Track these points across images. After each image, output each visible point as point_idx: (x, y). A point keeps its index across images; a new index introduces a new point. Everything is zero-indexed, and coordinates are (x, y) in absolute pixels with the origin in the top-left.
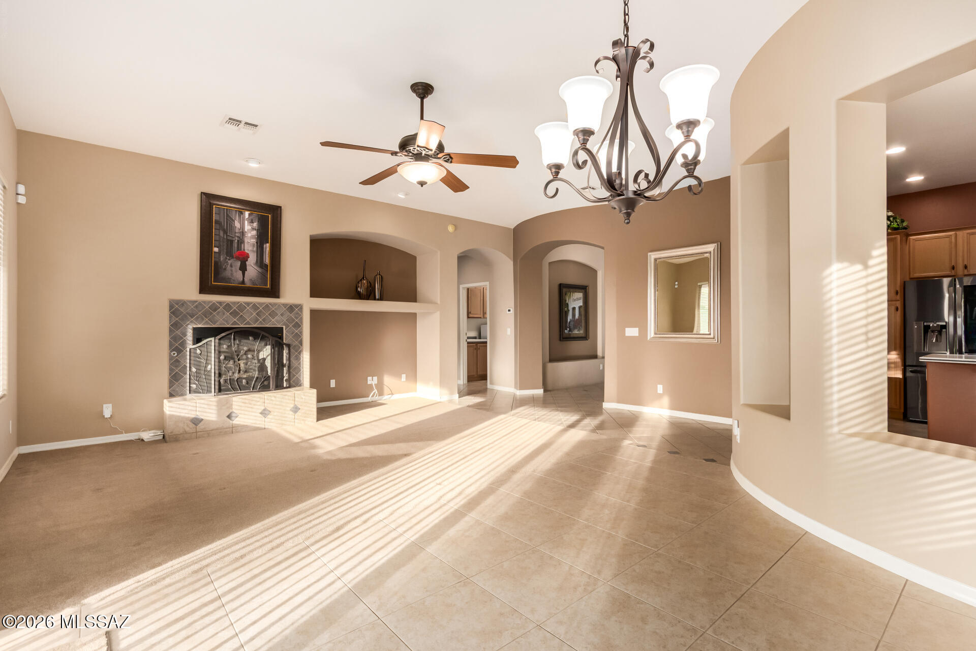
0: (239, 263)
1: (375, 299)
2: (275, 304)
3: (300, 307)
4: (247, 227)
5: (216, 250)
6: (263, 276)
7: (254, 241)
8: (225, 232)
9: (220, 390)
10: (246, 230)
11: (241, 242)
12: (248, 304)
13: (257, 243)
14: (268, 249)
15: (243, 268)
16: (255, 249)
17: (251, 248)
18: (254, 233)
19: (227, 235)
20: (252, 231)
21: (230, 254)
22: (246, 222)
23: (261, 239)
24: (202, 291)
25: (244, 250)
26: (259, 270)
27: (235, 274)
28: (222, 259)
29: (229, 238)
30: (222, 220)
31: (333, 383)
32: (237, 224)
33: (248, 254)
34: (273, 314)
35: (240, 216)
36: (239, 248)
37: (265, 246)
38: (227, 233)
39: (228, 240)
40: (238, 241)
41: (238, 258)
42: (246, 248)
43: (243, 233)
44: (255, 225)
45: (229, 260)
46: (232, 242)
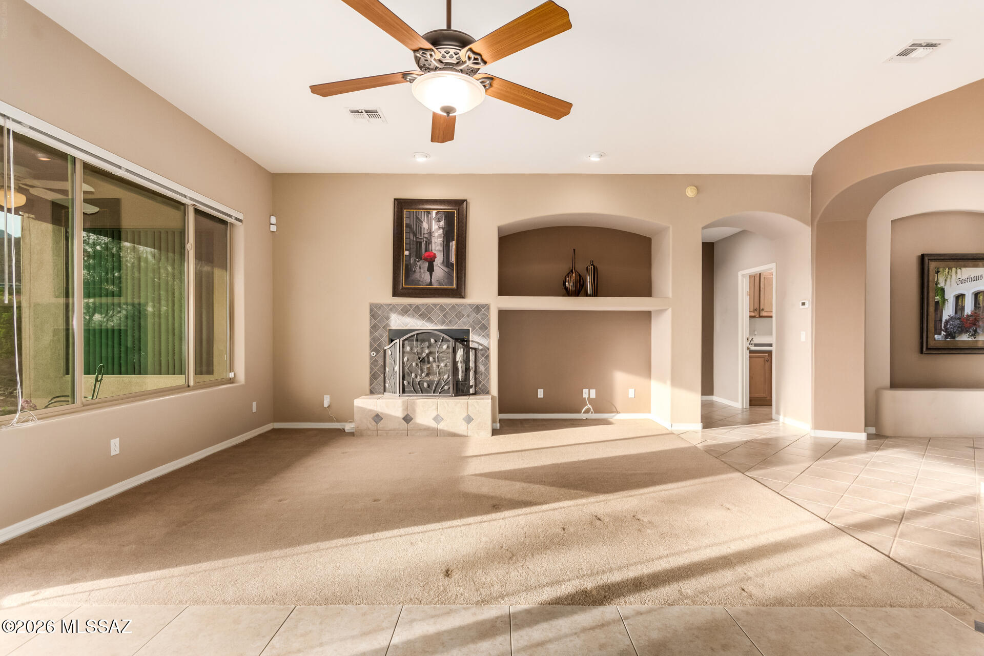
0: (426, 265)
1: (586, 295)
2: (462, 305)
3: (487, 307)
4: (435, 227)
5: (407, 253)
6: (449, 275)
7: (440, 240)
8: (415, 235)
9: (404, 391)
10: (433, 230)
11: (429, 242)
12: (435, 305)
13: (443, 242)
14: (454, 247)
15: (431, 269)
16: (442, 248)
17: (438, 248)
18: (441, 231)
19: (416, 238)
20: (438, 230)
21: (419, 257)
22: (433, 221)
23: (448, 237)
24: (395, 294)
25: (432, 250)
26: (446, 269)
27: (423, 275)
28: (412, 262)
29: (418, 240)
30: (412, 223)
31: (541, 393)
32: (425, 226)
33: (435, 254)
34: (459, 316)
35: (427, 216)
36: (427, 250)
37: (451, 244)
38: (416, 236)
39: (417, 242)
40: (426, 242)
41: (426, 260)
42: (433, 249)
43: (430, 233)
44: (442, 223)
45: (418, 262)
46: (420, 243)
